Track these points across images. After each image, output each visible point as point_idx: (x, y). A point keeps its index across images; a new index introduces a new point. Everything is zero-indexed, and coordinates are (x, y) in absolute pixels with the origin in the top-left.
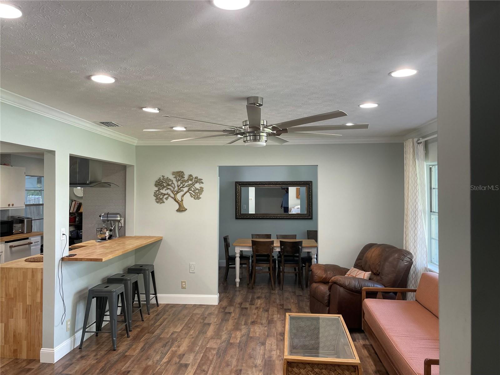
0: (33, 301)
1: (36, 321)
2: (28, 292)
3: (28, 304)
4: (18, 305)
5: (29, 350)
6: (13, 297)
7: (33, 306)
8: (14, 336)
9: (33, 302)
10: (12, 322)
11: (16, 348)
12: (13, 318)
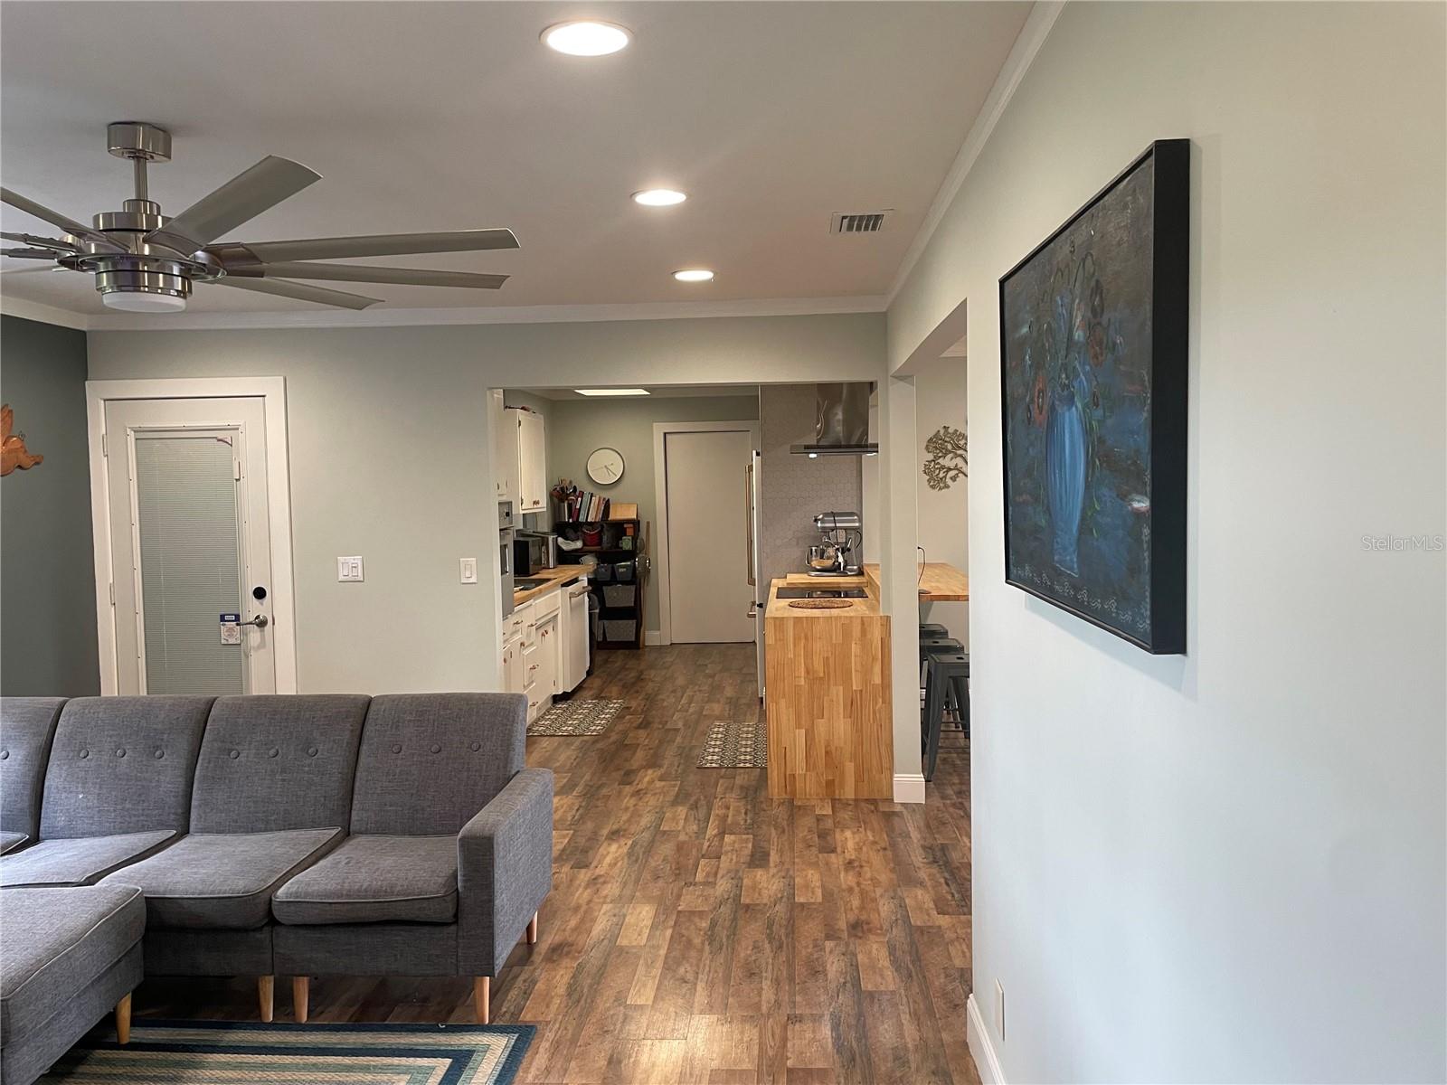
0: (866, 680)
1: (874, 722)
2: (854, 663)
3: (854, 688)
4: (835, 692)
5: (859, 779)
6: (822, 675)
7: (866, 692)
8: (827, 753)
9: (866, 686)
10: (821, 726)
11: (831, 778)
12: (823, 718)
